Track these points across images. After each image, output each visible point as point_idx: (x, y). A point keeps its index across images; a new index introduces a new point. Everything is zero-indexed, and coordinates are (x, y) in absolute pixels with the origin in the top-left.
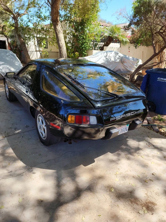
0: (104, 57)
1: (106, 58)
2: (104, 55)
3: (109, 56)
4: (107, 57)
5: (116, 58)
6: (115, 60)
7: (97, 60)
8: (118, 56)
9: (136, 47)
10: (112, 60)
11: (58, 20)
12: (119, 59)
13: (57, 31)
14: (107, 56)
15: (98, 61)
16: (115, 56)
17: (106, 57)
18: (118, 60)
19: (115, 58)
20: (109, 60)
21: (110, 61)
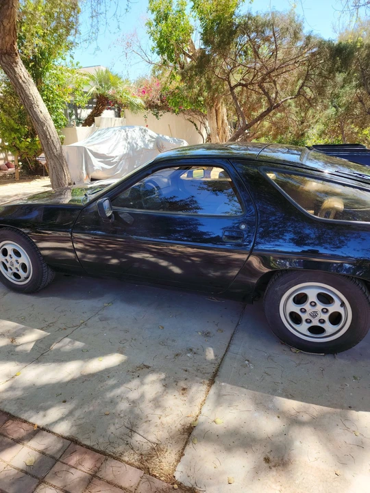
0: (122, 140)
1: (129, 143)
2: (122, 136)
3: (133, 139)
4: (130, 140)
5: (147, 142)
6: (146, 145)
7: (111, 149)
8: (148, 138)
9: (157, 116)
10: (139, 145)
11: (15, 50)
12: (151, 142)
13: (20, 81)
14: (129, 137)
15: (114, 150)
16: (144, 137)
17: (126, 140)
18: (151, 146)
19: (144, 142)
20: (135, 145)
21: (137, 148)
